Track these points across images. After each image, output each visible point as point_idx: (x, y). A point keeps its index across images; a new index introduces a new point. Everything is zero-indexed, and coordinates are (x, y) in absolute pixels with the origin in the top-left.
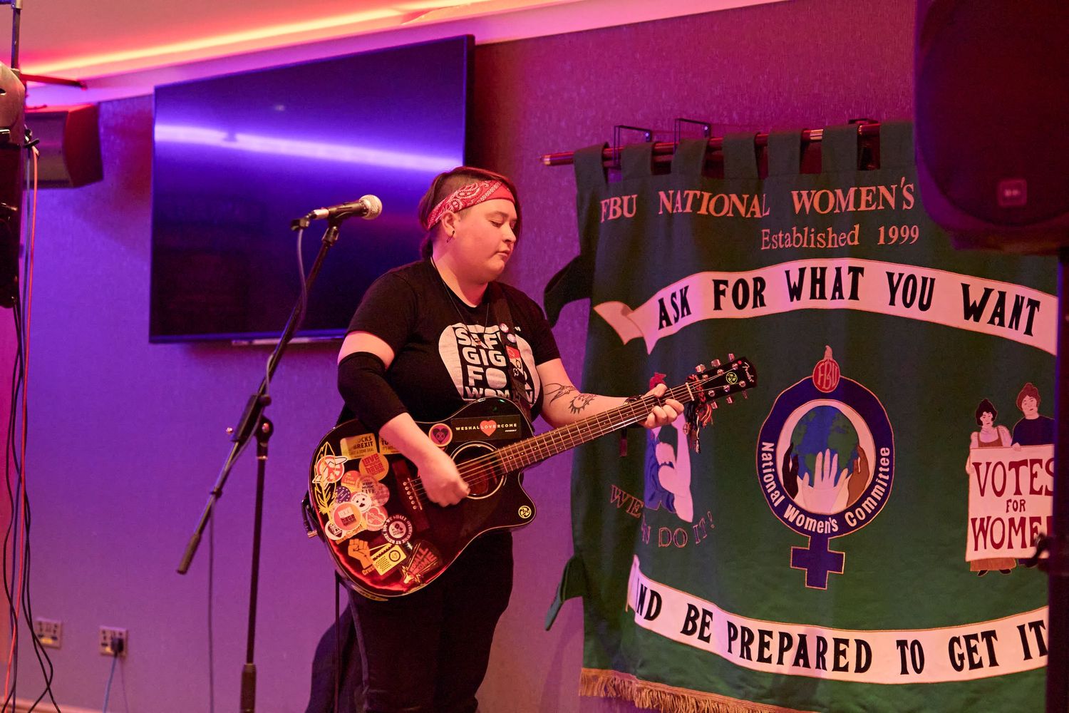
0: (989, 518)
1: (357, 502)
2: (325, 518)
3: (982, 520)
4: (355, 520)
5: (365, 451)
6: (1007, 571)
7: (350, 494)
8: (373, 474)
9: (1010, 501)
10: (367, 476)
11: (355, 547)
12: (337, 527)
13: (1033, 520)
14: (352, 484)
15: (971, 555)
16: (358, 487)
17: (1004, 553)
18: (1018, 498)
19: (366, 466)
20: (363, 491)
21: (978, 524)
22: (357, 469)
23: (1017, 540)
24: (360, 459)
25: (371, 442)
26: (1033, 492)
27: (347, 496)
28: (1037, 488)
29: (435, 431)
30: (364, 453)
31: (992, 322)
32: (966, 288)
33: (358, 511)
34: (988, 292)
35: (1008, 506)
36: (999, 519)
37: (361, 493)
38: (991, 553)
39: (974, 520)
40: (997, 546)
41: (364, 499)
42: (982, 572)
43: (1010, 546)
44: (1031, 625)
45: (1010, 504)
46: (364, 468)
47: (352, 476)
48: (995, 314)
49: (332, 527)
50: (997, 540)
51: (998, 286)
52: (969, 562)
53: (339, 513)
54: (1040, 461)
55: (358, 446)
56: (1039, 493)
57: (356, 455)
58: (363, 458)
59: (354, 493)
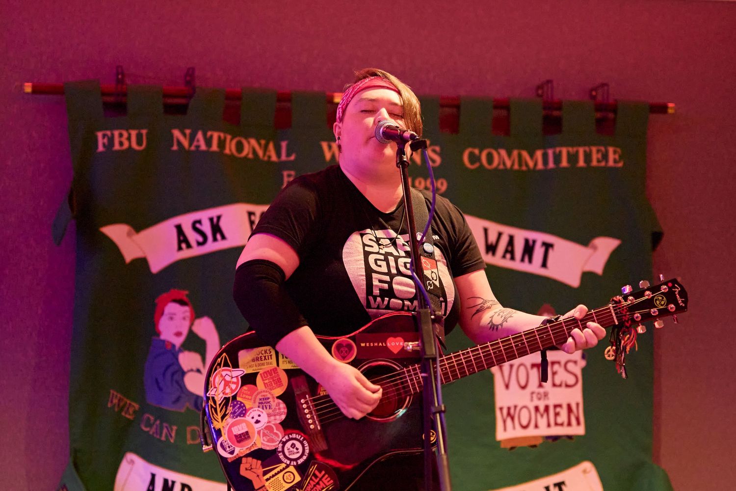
0: (515, 407)
1: (253, 418)
2: (219, 433)
3: (509, 409)
4: (249, 437)
5: (263, 364)
6: (535, 446)
7: (246, 409)
8: (271, 390)
9: (533, 393)
10: (264, 391)
11: (248, 466)
12: (230, 444)
13: (556, 406)
14: (248, 399)
15: (501, 435)
16: (254, 402)
17: (531, 432)
18: (541, 390)
19: (263, 380)
20: (259, 407)
21: (505, 411)
22: (255, 384)
23: (542, 422)
24: (258, 373)
25: (271, 355)
26: (554, 385)
27: (242, 411)
28: (557, 382)
29: (339, 347)
30: (262, 367)
31: (504, 257)
32: (486, 231)
33: (253, 428)
34: (500, 235)
35: (532, 397)
36: (525, 407)
37: (256, 409)
38: (520, 433)
39: (501, 409)
40: (525, 427)
41: (259, 416)
42: (512, 448)
43: (536, 426)
44: (556, 485)
45: (535, 396)
46: (262, 382)
47: (248, 390)
48: (506, 251)
49: (225, 444)
50: (524, 423)
51: (507, 231)
52: (500, 442)
53: (232, 429)
54: (559, 363)
55: (257, 359)
56: (560, 386)
57: (254, 368)
58: (261, 372)
59: (250, 409)
